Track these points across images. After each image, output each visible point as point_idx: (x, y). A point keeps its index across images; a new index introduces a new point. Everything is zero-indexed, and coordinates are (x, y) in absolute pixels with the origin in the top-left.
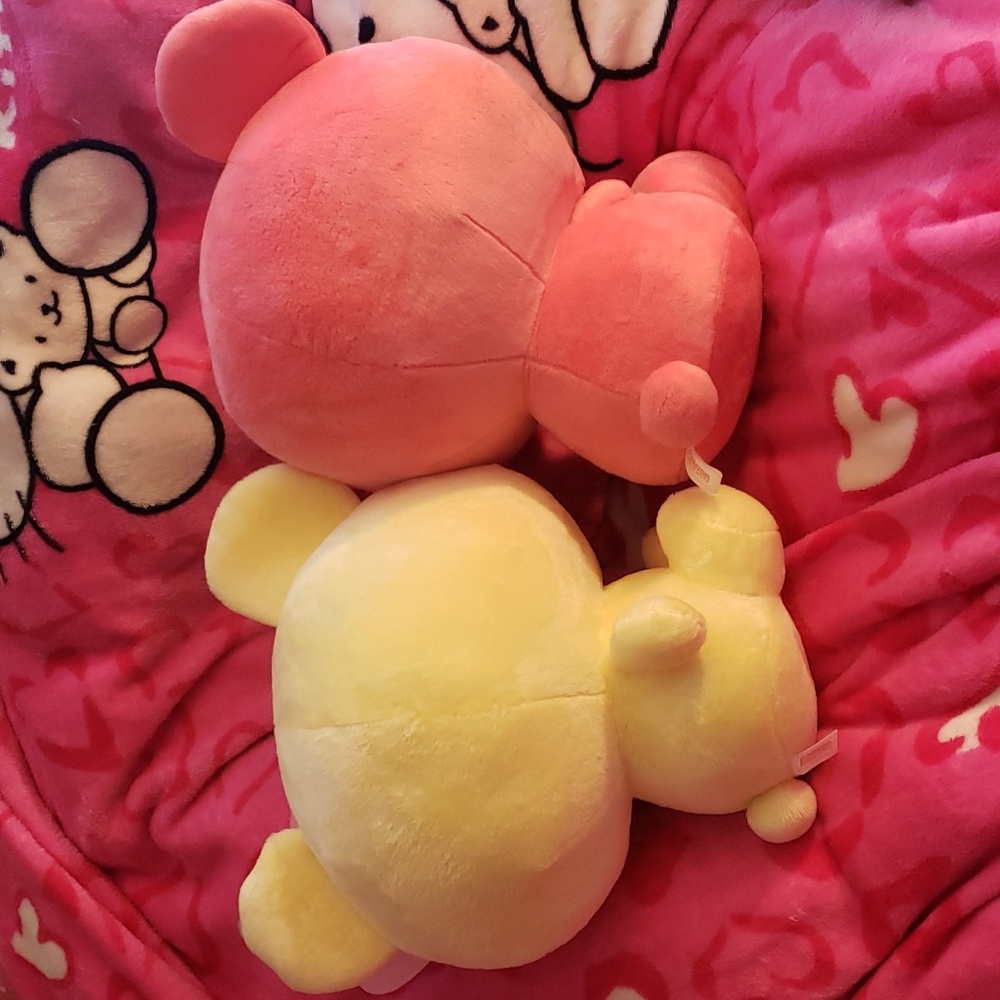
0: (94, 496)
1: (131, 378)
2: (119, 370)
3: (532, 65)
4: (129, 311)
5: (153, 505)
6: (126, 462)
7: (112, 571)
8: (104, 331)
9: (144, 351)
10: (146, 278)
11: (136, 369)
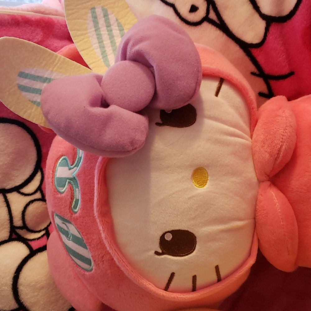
2: (30, 243)
3: (222, 26)
4: (31, 208)
6: (36, 294)
8: (19, 221)
9: (43, 230)
10: (40, 189)
11: (38, 240)
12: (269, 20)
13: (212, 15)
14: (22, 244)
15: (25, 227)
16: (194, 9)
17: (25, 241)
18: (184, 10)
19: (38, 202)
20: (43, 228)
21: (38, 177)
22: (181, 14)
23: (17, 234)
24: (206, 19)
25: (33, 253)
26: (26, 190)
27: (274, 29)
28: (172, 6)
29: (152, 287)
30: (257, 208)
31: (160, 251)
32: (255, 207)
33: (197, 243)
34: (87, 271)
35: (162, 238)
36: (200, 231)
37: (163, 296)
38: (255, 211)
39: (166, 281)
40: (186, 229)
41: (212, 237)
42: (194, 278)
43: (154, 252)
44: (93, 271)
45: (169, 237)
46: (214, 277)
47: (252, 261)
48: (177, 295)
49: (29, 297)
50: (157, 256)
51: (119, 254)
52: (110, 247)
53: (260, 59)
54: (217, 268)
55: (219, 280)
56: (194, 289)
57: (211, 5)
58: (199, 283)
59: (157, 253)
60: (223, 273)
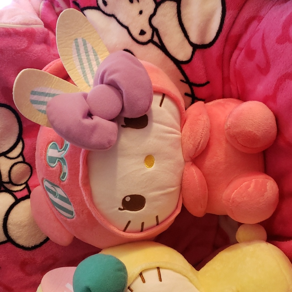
0: (9, 245)
1: (19, 195)
2: (14, 193)
3: (162, 47)
4: (15, 168)
5: (33, 246)
7: (20, 274)
8: (6, 178)
9: (24, 184)
10: (21, 154)
11: (21, 192)
12: (195, 47)
13: (156, 39)
14: (9, 194)
15: (10, 182)
16: (142, 33)
17: (11, 192)
18: (136, 33)
19: (20, 164)
20: (23, 182)
21: (20, 145)
22: (133, 35)
23: (5, 187)
24: (151, 41)
25: (17, 201)
26: (11, 155)
27: (198, 53)
28: (127, 28)
29: (116, 230)
30: (183, 178)
31: (122, 208)
32: (182, 177)
33: (146, 203)
34: (69, 218)
35: (124, 200)
36: (148, 195)
37: (123, 235)
38: (182, 180)
39: (125, 226)
40: (139, 194)
41: (155, 199)
42: (143, 224)
43: (118, 208)
44: (74, 219)
45: (128, 199)
46: (155, 223)
47: (178, 212)
48: (132, 235)
49: (15, 232)
50: (120, 211)
51: (95, 209)
52: (90, 206)
53: (187, 72)
54: (157, 217)
55: (158, 224)
56: (142, 230)
57: (155, 32)
58: (145, 226)
59: (120, 209)
60: (160, 220)
